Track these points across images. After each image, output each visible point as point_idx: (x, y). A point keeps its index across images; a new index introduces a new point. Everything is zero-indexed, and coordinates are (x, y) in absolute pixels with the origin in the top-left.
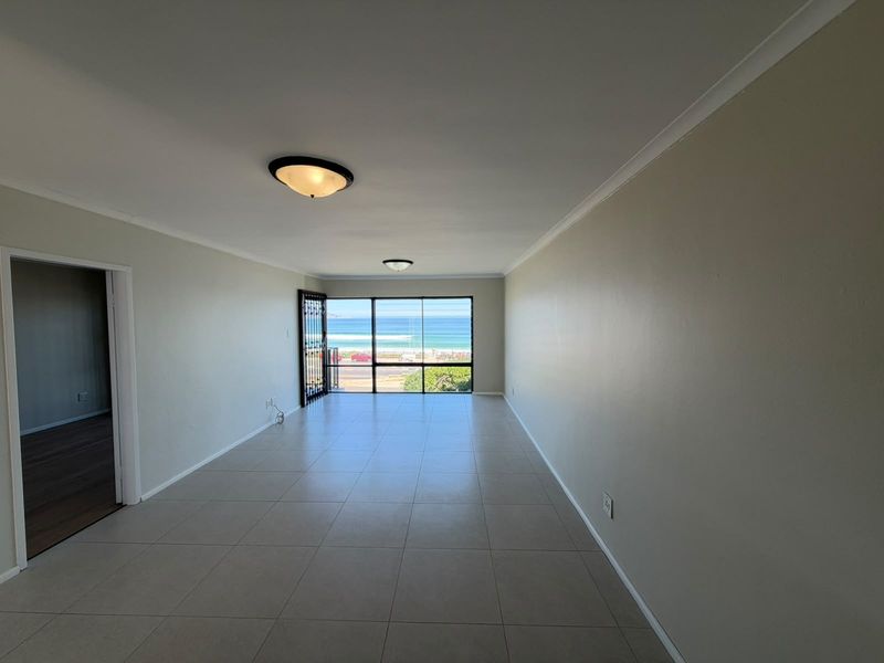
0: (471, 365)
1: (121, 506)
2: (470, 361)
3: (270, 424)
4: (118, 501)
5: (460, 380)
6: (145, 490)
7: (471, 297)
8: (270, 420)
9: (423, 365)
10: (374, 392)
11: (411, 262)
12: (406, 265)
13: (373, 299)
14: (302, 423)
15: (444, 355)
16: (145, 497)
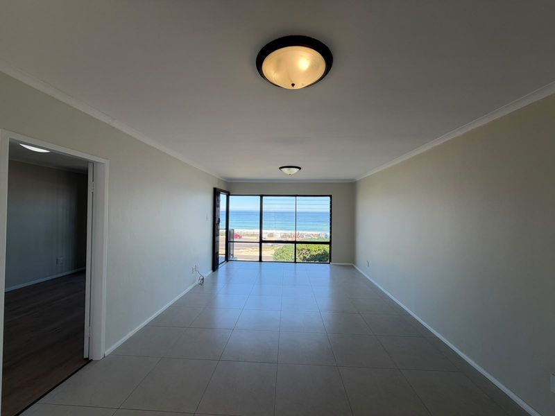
0: (330, 243)
1: (88, 361)
2: (329, 241)
3: (194, 285)
4: (86, 356)
5: (315, 254)
6: (107, 347)
7: (331, 196)
8: (194, 282)
9: (295, 242)
10: (260, 260)
11: (300, 168)
12: (296, 170)
13: (261, 196)
14: (214, 283)
15: (285, 235)
16: (107, 352)
